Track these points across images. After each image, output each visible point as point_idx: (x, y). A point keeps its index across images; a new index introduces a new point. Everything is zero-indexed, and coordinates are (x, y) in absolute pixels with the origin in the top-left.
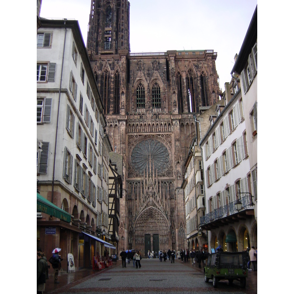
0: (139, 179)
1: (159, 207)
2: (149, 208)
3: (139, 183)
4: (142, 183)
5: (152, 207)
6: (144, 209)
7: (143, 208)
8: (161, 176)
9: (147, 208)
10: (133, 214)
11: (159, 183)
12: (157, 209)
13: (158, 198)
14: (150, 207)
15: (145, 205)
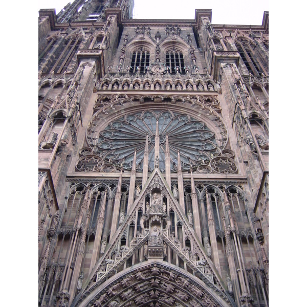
0: (113, 174)
1: (195, 263)
2: (144, 264)
3: (113, 186)
4: (124, 189)
5: (160, 261)
6: (120, 269)
7: (116, 262)
8: (195, 170)
9: (136, 267)
10: (64, 285)
11: (188, 190)
12: (184, 271)
13: (186, 230)
14: (150, 261)
15: (128, 249)
